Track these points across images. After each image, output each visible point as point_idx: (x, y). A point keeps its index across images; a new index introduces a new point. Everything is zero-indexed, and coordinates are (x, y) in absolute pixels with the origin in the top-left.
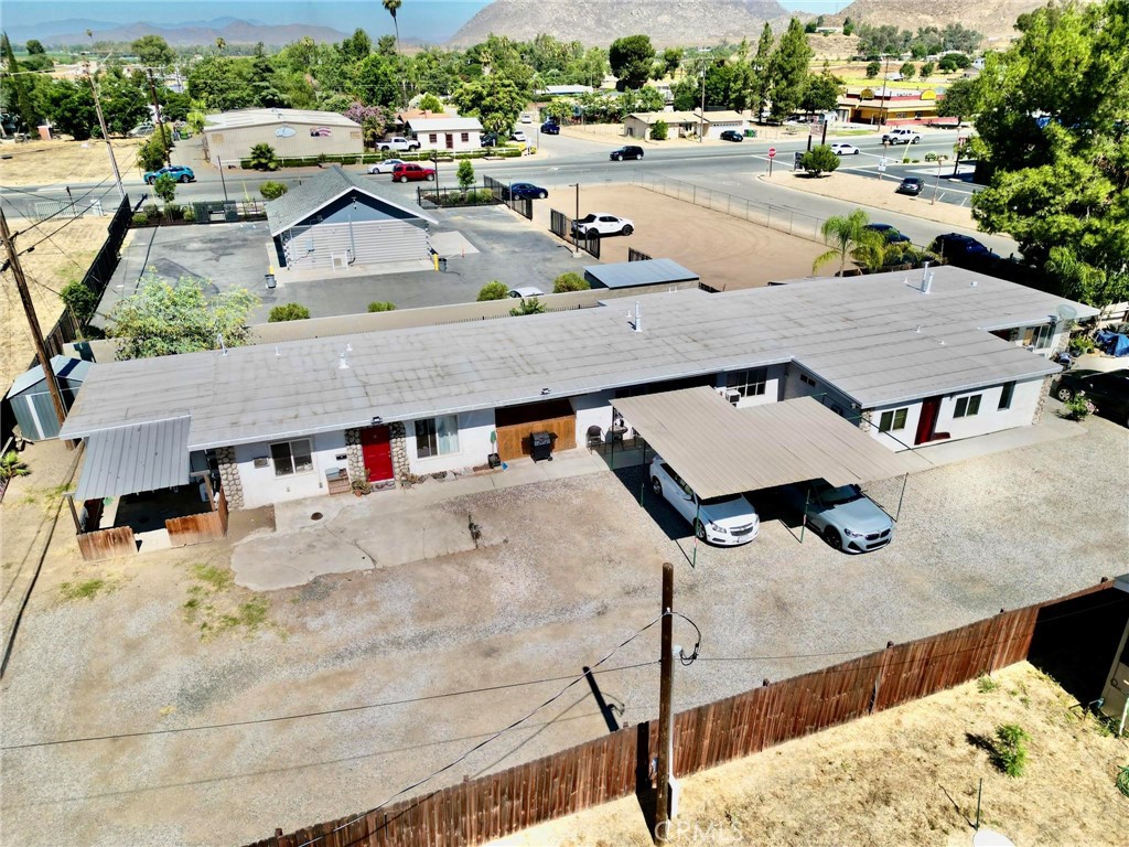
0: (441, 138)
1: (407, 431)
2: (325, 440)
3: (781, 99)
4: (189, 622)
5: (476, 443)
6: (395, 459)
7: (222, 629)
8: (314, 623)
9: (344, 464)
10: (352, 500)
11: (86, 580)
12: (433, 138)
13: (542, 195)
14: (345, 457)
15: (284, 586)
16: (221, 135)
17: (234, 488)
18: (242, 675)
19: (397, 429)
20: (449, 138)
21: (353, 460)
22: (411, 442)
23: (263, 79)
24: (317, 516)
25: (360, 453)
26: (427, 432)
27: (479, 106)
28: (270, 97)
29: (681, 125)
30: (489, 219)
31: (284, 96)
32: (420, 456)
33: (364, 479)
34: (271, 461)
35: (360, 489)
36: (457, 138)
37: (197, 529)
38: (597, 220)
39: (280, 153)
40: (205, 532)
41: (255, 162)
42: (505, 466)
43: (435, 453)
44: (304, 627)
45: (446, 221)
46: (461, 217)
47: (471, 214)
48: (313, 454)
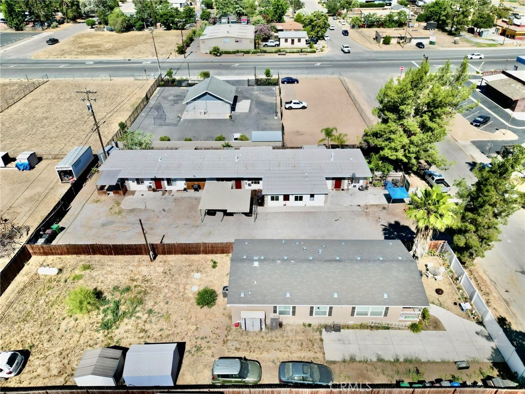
0: (290, 41)
2: (147, 179)
3: (459, 24)
4: (109, 211)
6: (162, 185)
7: (114, 214)
10: (152, 192)
11: (98, 200)
12: (286, 41)
13: (296, 82)
14: (151, 183)
15: (128, 209)
16: (204, 41)
17: (128, 186)
19: (163, 179)
20: (293, 41)
21: (153, 185)
22: (166, 182)
24: (142, 195)
25: (155, 183)
26: (169, 181)
30: (267, 94)
32: (168, 186)
34: (136, 182)
35: (154, 190)
36: (296, 40)
37: (118, 193)
38: (292, 103)
41: (213, 52)
42: (188, 191)
43: (171, 185)
44: (126, 217)
45: (251, 94)
46: (258, 92)
47: (263, 91)
48: (144, 182)
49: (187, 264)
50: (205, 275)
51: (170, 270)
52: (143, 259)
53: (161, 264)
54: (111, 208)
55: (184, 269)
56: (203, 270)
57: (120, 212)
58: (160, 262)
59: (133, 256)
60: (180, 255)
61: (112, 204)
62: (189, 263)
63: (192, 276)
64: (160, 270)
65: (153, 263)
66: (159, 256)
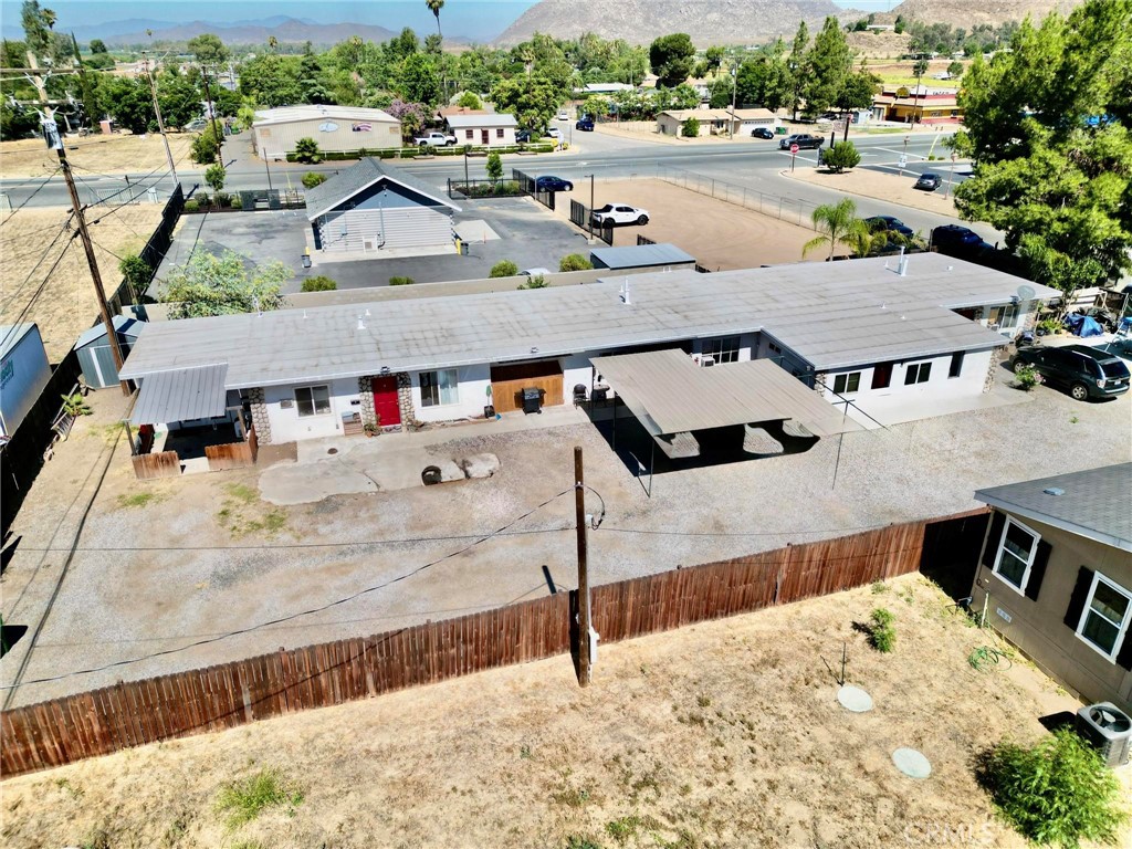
0: (477, 134)
1: (413, 381)
2: (343, 387)
3: (815, 97)
4: (222, 525)
5: (473, 396)
6: (402, 407)
7: (249, 531)
8: (323, 529)
9: (357, 409)
10: (363, 440)
11: (138, 493)
12: (470, 134)
13: (567, 188)
14: (358, 402)
15: (301, 502)
16: (268, 130)
17: (263, 425)
18: (264, 564)
19: (404, 379)
20: (485, 134)
21: (365, 405)
22: (416, 392)
23: (311, 77)
24: (332, 451)
25: (372, 399)
26: (429, 384)
27: (515, 103)
28: (317, 94)
29: (712, 122)
30: (514, 209)
31: (330, 94)
32: (423, 405)
33: (375, 423)
34: (295, 403)
35: (370, 430)
36: (492, 133)
37: (232, 454)
38: (613, 210)
39: (323, 147)
40: (238, 459)
41: (300, 155)
42: (499, 417)
43: (437, 403)
44: (315, 532)
45: (476, 211)
46: (487, 208)
47: (497, 204)
48: (331, 399)
54: (224, 513)
57: (275, 520)
61: (221, 500)
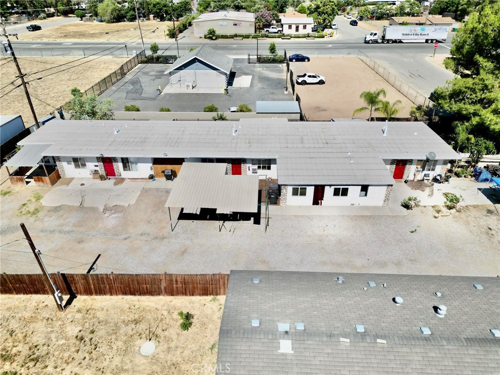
0: (294, 27)
1: (118, 161)
2: (90, 159)
4: (18, 210)
5: (145, 169)
6: (115, 170)
7: (24, 214)
9: (97, 168)
10: (98, 181)
11: (8, 191)
12: (290, 27)
14: (97, 166)
16: (198, 24)
17: (62, 170)
19: (115, 160)
20: (297, 28)
22: (120, 165)
24: (82, 185)
25: (102, 165)
26: (125, 162)
29: (416, 24)
30: (272, 71)
32: (124, 170)
33: (105, 175)
34: (73, 163)
35: (102, 178)
36: (301, 27)
37: (43, 181)
38: (306, 76)
40: (45, 183)
42: (155, 180)
43: (130, 170)
45: (253, 71)
46: (261, 69)
47: (267, 67)
48: (86, 163)
49: (132, 317)
50: (166, 346)
51: (92, 332)
52: (46, 303)
53: (79, 316)
54: (24, 205)
55: (123, 329)
56: (162, 334)
57: (36, 212)
58: (79, 311)
59: (29, 296)
60: (120, 297)
61: (28, 199)
62: (136, 316)
63: (137, 349)
64: (73, 330)
65: (61, 314)
66: (79, 297)
